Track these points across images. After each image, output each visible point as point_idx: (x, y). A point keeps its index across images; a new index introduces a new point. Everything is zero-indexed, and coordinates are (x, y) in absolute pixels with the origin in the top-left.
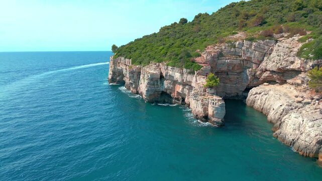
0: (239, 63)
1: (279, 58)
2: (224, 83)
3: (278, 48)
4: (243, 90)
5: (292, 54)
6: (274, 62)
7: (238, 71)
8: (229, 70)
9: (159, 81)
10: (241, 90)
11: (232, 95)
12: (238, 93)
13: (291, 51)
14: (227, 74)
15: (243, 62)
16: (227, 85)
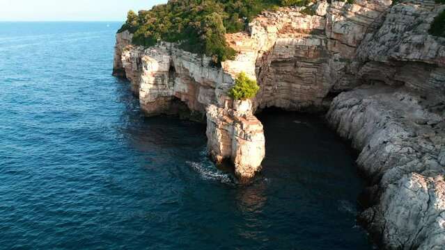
0: (319, 44)
1: (394, 35)
2: (288, 82)
3: (396, 15)
4: (323, 96)
5: (421, 28)
6: (383, 43)
7: (315, 61)
8: (299, 58)
9: (166, 76)
10: (319, 95)
11: (304, 104)
12: (313, 102)
13: (420, 22)
14: (296, 66)
15: (326, 43)
16: (293, 85)
